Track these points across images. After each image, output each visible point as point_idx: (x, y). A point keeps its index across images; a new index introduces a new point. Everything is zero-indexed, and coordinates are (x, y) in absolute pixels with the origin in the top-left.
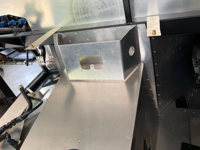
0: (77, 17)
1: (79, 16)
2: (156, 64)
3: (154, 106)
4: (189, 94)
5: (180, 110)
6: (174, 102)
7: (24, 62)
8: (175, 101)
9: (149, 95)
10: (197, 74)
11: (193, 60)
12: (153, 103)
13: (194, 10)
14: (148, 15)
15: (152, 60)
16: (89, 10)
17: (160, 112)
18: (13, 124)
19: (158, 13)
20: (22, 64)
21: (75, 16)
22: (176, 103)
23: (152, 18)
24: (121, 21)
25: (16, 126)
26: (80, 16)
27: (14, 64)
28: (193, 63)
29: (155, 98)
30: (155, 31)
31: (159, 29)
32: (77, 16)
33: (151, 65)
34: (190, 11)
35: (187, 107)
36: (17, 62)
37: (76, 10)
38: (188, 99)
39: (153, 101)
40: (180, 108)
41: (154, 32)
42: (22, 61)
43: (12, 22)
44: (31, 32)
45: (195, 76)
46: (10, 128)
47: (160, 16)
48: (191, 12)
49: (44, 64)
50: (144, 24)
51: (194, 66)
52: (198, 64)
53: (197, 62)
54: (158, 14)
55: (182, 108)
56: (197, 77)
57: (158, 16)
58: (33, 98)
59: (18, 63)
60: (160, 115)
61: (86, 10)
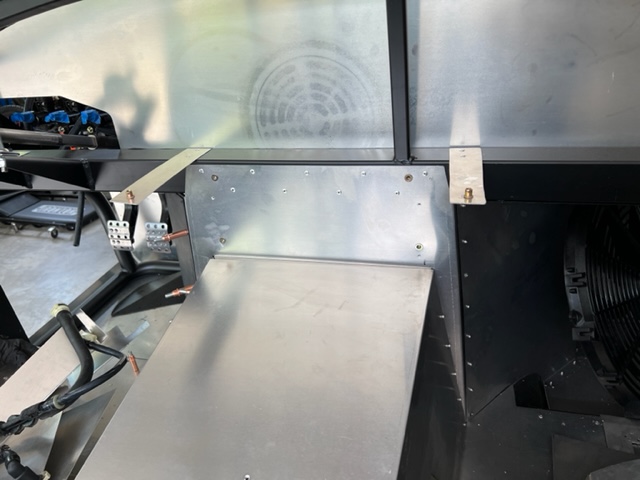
0: (260, 125)
1: (264, 126)
2: (466, 275)
3: (455, 395)
4: (553, 369)
5: (525, 413)
6: (511, 389)
7: (46, 230)
8: (512, 386)
9: (441, 363)
10: (575, 313)
11: (566, 272)
12: (452, 386)
13: (570, 145)
14: (452, 144)
15: (455, 262)
16: (296, 114)
17: (468, 415)
18: (28, 421)
19: (478, 142)
20: (38, 237)
21: (253, 123)
22: (516, 392)
23: (463, 154)
24: (380, 152)
25: (34, 427)
26: (268, 124)
27: (12, 235)
28: (566, 282)
29: (458, 373)
30: (471, 192)
31: (482, 186)
32: (259, 123)
33: (452, 277)
34: (560, 145)
35: (545, 407)
36: (22, 229)
37: (259, 108)
38: (549, 385)
39: (451, 381)
40: (526, 409)
41: (468, 194)
42: (39, 225)
43: (59, 115)
44: (118, 151)
45: (570, 317)
46: (16, 434)
47: (483, 149)
48: (563, 148)
49: (127, 244)
50: (442, 168)
51: (568, 289)
52: (578, 286)
53: (575, 280)
54: (479, 144)
55: (533, 410)
56: (576, 321)
57: (479, 149)
58: (96, 347)
59: (25, 233)
60: (469, 424)
61: (286, 112)
